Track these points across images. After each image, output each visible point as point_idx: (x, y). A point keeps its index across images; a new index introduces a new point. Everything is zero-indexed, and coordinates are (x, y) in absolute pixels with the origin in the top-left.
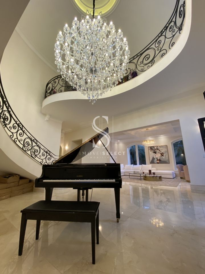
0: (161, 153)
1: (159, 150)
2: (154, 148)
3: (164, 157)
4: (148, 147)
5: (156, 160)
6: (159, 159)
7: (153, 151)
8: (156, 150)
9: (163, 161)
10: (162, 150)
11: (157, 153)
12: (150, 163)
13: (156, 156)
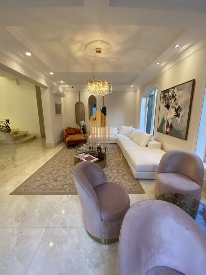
0: (177, 107)
1: (176, 99)
2: (169, 95)
3: (180, 118)
4: (161, 92)
5: (166, 126)
6: (170, 124)
7: (166, 103)
8: (171, 99)
9: (176, 129)
10: (180, 98)
11: (171, 107)
12: (158, 131)
13: (168, 117)
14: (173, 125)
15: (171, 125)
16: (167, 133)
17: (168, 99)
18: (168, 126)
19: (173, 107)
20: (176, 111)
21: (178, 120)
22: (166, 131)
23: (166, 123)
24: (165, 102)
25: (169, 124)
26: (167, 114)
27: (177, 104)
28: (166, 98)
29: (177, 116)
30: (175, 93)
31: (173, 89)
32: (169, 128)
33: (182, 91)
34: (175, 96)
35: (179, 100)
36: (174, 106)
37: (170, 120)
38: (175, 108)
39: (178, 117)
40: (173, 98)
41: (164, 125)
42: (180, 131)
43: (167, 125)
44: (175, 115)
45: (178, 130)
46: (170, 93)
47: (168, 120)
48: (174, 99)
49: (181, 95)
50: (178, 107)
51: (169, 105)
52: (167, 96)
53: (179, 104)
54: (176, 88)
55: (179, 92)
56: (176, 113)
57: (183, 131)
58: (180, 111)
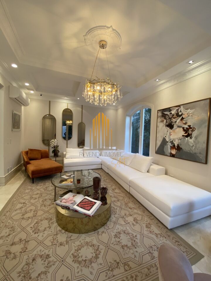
2: (171, 113)
3: (193, 139)
4: (158, 111)
5: (169, 147)
6: (176, 145)
7: (167, 122)
8: (174, 118)
9: (188, 151)
10: (189, 117)
11: (175, 127)
12: (156, 153)
13: (172, 137)
14: (181, 146)
15: (178, 146)
16: (173, 156)
17: (170, 118)
18: (173, 147)
19: (179, 127)
20: (186, 130)
21: (191, 141)
22: (171, 153)
23: (169, 145)
24: (165, 121)
25: (174, 146)
26: (170, 135)
27: (186, 124)
28: (167, 116)
29: (187, 136)
30: (181, 111)
31: (177, 108)
32: (176, 149)
33: (194, 110)
34: (182, 115)
35: (189, 119)
36: (181, 126)
37: (177, 141)
38: (183, 128)
39: (189, 138)
40: (178, 117)
41: (165, 147)
42: (195, 153)
43: (171, 147)
44: (183, 136)
45: (191, 152)
46: (173, 112)
47: (173, 141)
48: (181, 118)
49: (191, 113)
50: (188, 127)
51: (173, 124)
52: (168, 115)
53: (189, 124)
54: (182, 107)
55: (188, 111)
56: (185, 133)
57: (200, 153)
58: (193, 131)
